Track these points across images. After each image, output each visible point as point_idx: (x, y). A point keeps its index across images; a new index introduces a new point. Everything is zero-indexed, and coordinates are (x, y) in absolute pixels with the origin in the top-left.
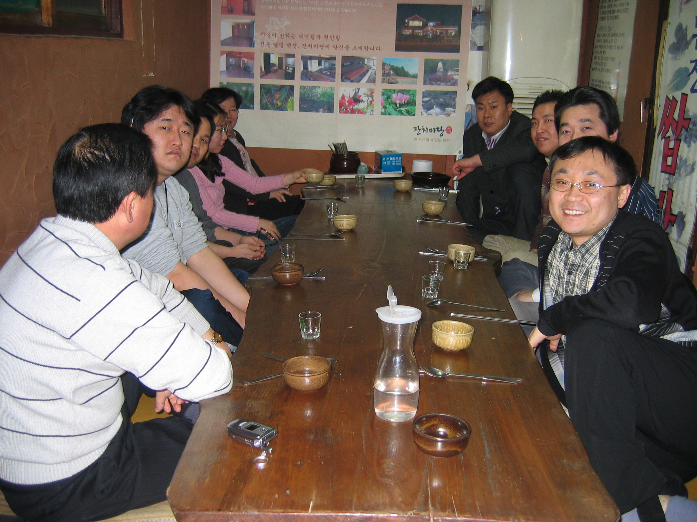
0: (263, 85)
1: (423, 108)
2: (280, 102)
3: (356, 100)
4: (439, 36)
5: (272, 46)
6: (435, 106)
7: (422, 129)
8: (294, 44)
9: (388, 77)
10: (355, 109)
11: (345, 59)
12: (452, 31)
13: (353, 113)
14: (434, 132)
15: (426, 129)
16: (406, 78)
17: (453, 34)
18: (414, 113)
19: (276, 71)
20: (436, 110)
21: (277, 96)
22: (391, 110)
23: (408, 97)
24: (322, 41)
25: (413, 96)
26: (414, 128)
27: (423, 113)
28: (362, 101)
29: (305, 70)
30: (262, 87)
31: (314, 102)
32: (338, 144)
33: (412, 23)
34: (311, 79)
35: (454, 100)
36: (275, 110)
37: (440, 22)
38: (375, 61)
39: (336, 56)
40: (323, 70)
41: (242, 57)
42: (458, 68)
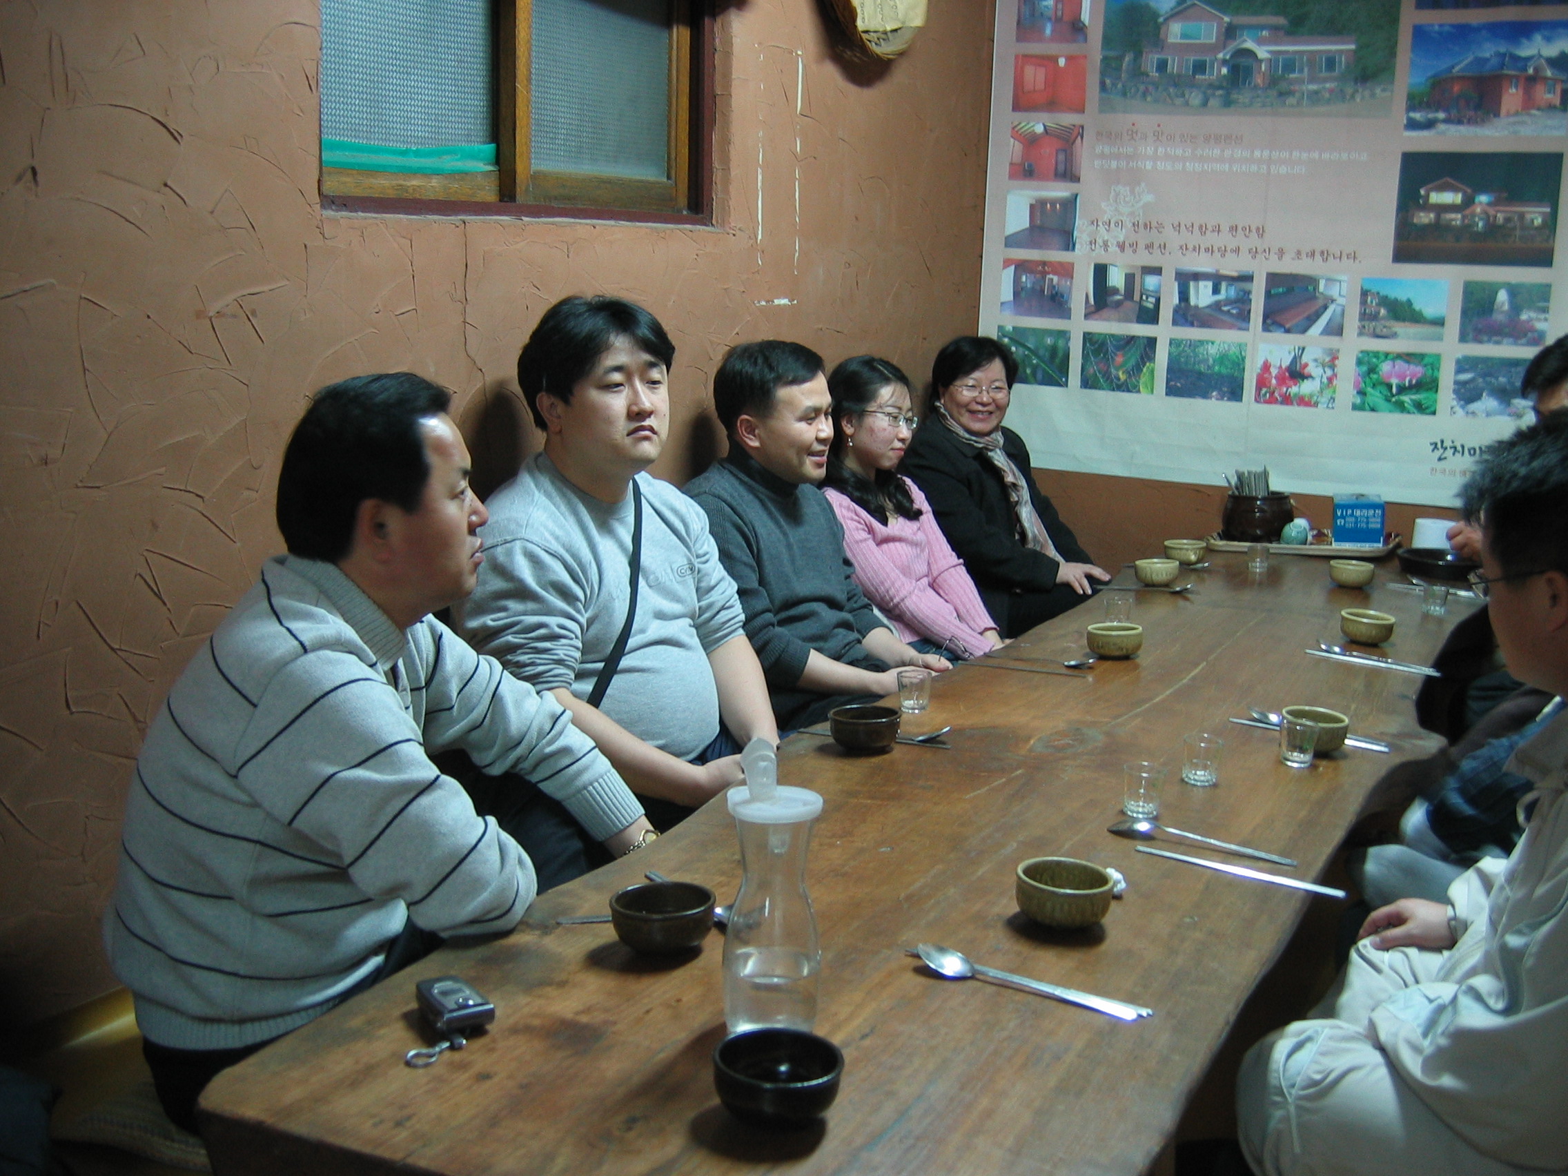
0: (1089, 334)
1: (1455, 397)
2: (1123, 373)
3: (1296, 373)
4: (1500, 227)
5: (1113, 248)
6: (1484, 394)
7: (1451, 448)
8: (1160, 245)
9: (1374, 323)
10: (1292, 395)
11: (1273, 279)
12: (1536, 215)
13: (1287, 404)
15: (1459, 448)
16: (1417, 325)
17: (1538, 221)
18: (1432, 409)
19: (1118, 304)
20: (1489, 403)
21: (1119, 359)
22: (1376, 400)
23: (1418, 370)
24: (1225, 239)
25: (1433, 370)
26: (1431, 444)
27: (1454, 409)
28: (1309, 377)
29: (1183, 304)
30: (1088, 337)
31: (1200, 375)
32: (1246, 472)
33: (1436, 198)
34: (1195, 323)
36: (1113, 390)
37: (1505, 195)
38: (1344, 285)
39: (1253, 273)
40: (1222, 303)
41: (1049, 273)
42: (1547, 305)
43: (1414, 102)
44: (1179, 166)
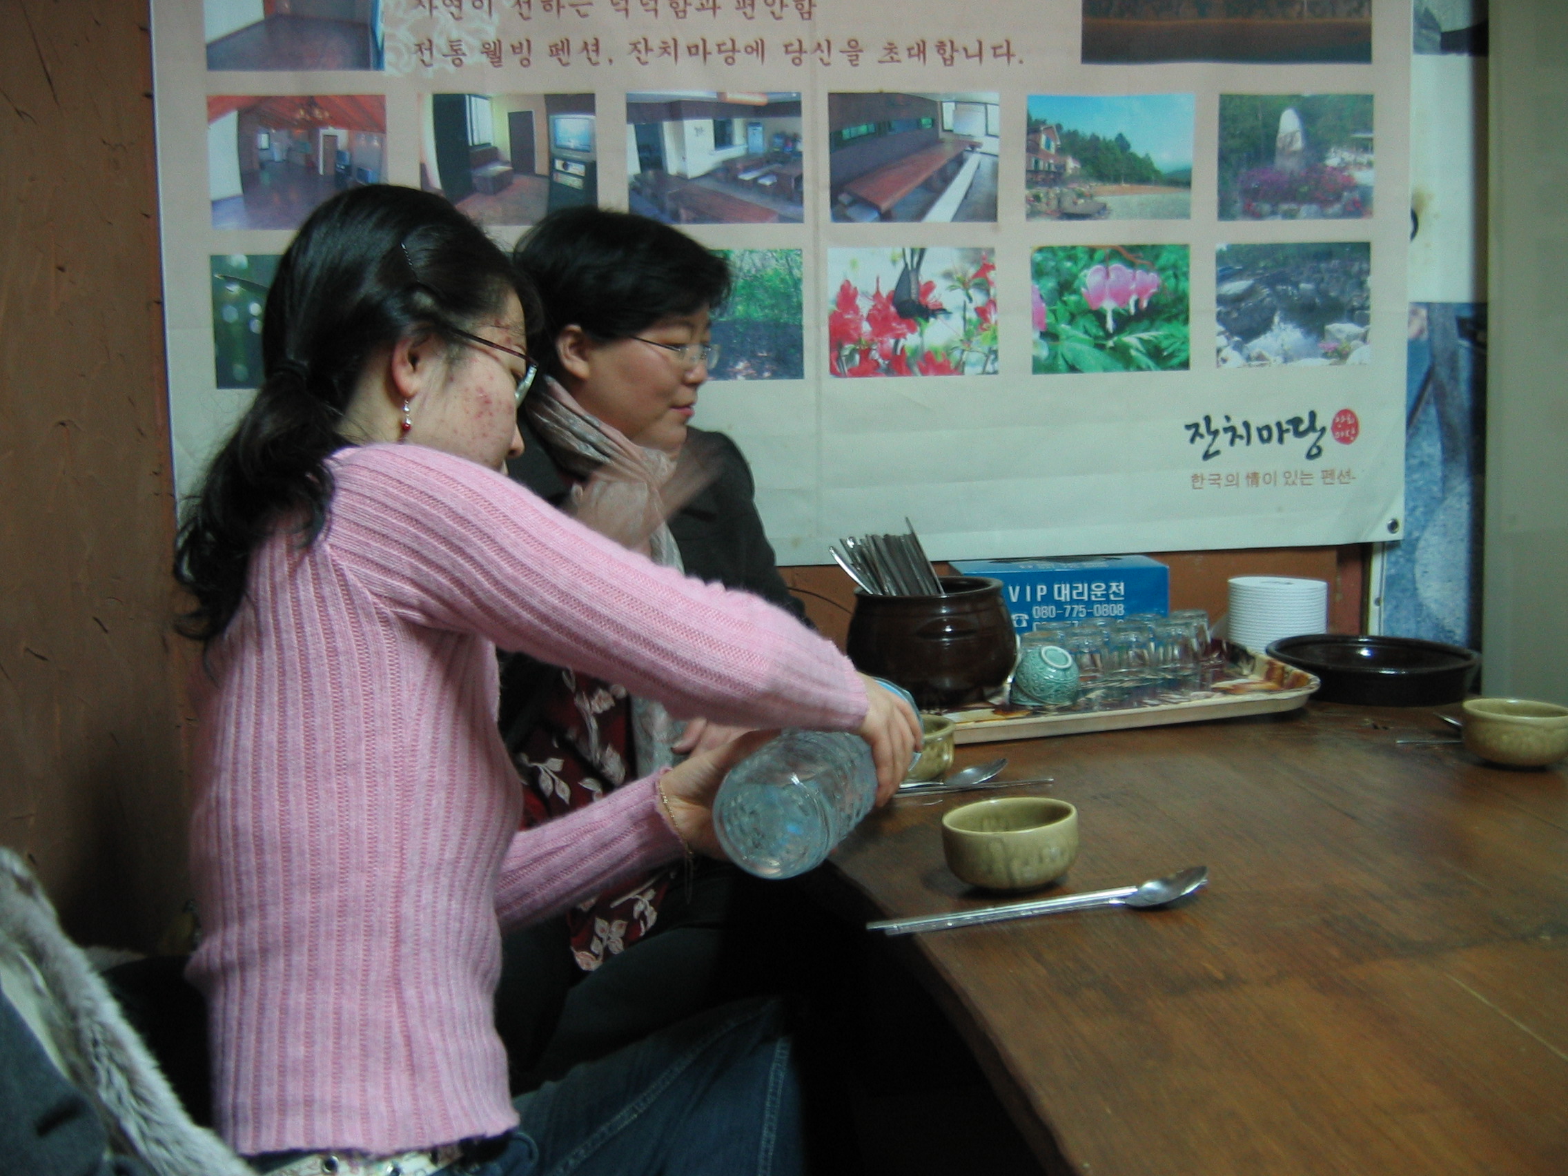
1: (1221, 328)
3: (910, 306)
5: (475, 58)
6: (1276, 319)
7: (1226, 430)
8: (586, 44)
9: (1057, 190)
10: (908, 353)
11: (844, 106)
13: (900, 373)
14: (1281, 440)
15: (1241, 431)
16: (1143, 188)
18: (1182, 357)
19: (501, 183)
20: (1285, 334)
22: (1079, 346)
23: (1147, 279)
24: (729, 25)
25: (1176, 276)
26: (1188, 427)
27: (1223, 354)
28: (939, 310)
29: (650, 173)
34: (684, 213)
35: (1361, 285)
38: (993, 112)
39: (799, 94)
40: (739, 166)
41: (323, 124)
42: (1370, 136)
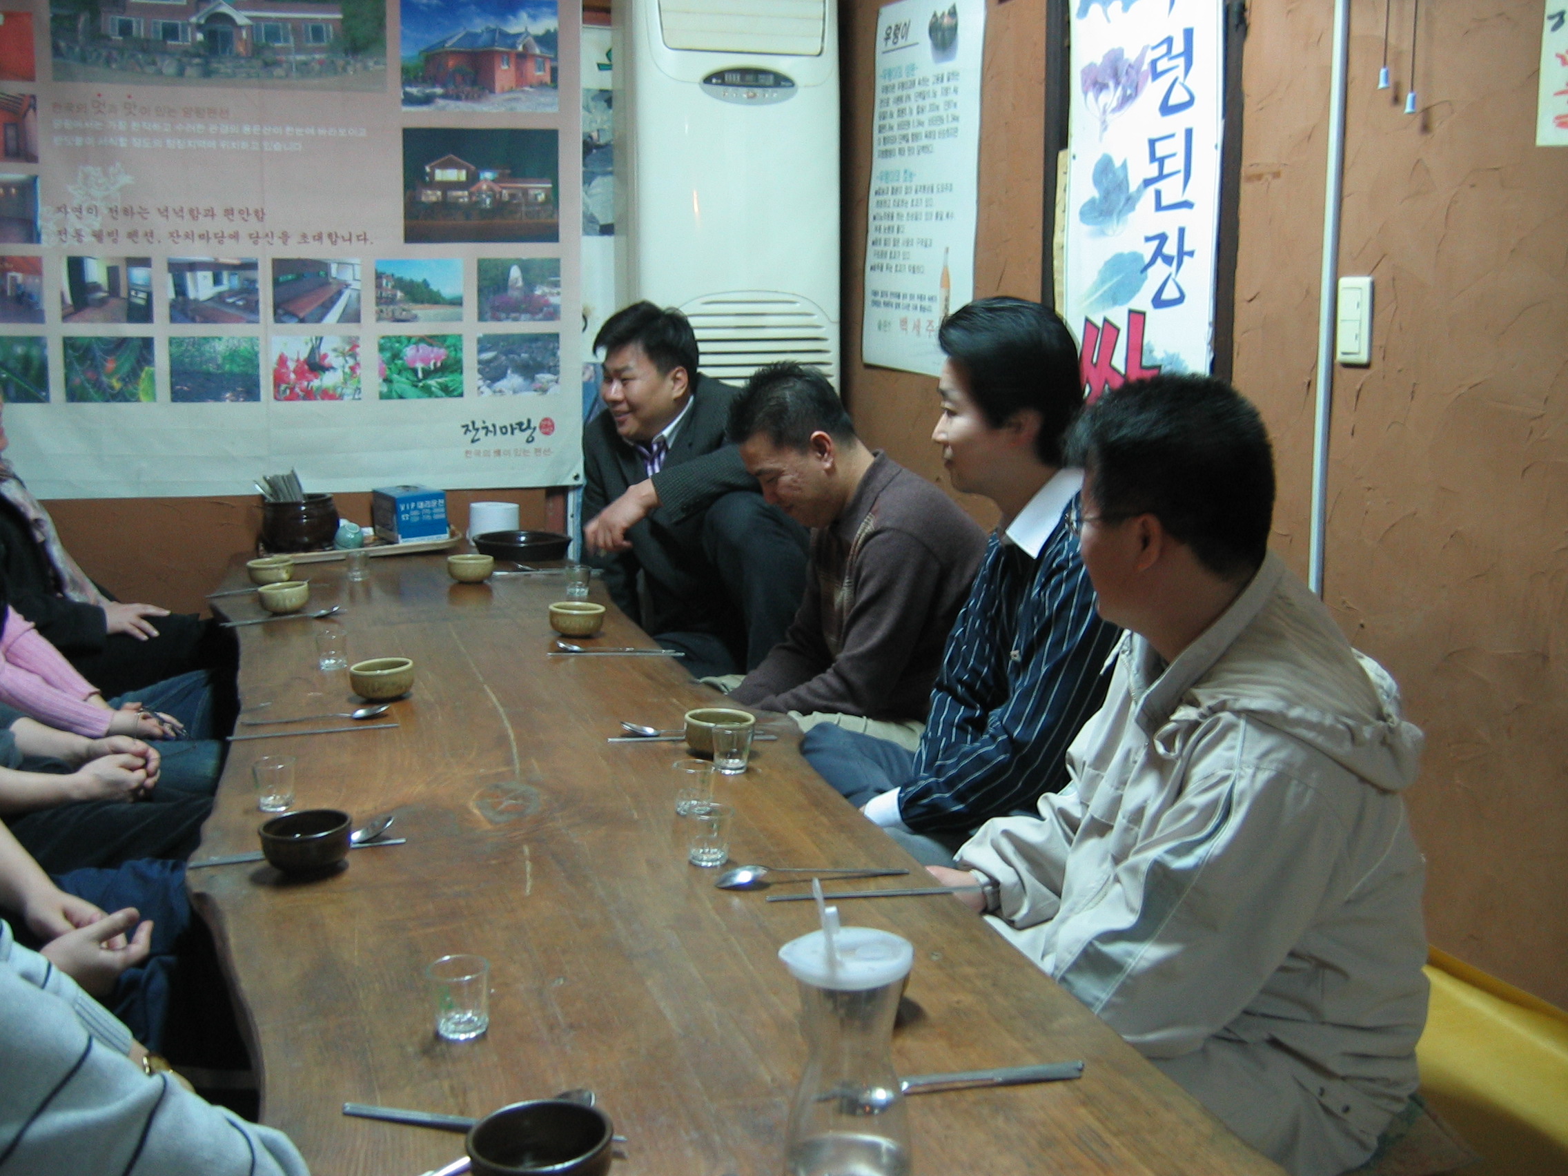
0: (70, 338)
1: (480, 376)
2: (118, 380)
3: (315, 365)
4: (508, 203)
5: (88, 239)
6: (509, 372)
7: (483, 428)
8: (146, 233)
9: (392, 307)
10: (314, 389)
11: (280, 266)
12: (538, 190)
13: (310, 399)
14: (512, 433)
15: (491, 428)
16: (436, 306)
17: (541, 197)
18: (460, 391)
19: (102, 302)
20: (514, 380)
21: (110, 366)
22: (404, 386)
23: (442, 352)
24: (220, 224)
25: (456, 350)
26: (463, 426)
27: (482, 389)
28: (330, 368)
29: (180, 298)
30: (69, 344)
31: (209, 376)
32: (277, 477)
33: (441, 175)
34: (198, 318)
35: (554, 354)
36: (107, 401)
37: (508, 171)
38: (357, 268)
39: (256, 259)
40: (226, 295)
41: (10, 270)
42: (558, 279)
43: (409, 76)
44: (158, 143)
